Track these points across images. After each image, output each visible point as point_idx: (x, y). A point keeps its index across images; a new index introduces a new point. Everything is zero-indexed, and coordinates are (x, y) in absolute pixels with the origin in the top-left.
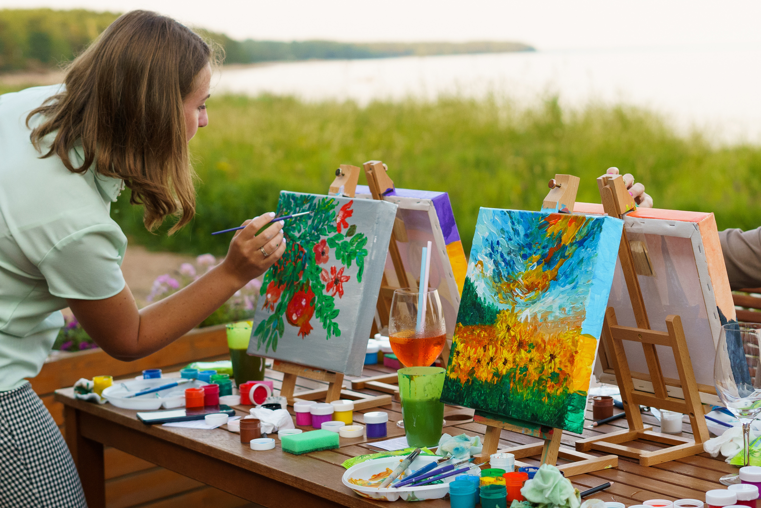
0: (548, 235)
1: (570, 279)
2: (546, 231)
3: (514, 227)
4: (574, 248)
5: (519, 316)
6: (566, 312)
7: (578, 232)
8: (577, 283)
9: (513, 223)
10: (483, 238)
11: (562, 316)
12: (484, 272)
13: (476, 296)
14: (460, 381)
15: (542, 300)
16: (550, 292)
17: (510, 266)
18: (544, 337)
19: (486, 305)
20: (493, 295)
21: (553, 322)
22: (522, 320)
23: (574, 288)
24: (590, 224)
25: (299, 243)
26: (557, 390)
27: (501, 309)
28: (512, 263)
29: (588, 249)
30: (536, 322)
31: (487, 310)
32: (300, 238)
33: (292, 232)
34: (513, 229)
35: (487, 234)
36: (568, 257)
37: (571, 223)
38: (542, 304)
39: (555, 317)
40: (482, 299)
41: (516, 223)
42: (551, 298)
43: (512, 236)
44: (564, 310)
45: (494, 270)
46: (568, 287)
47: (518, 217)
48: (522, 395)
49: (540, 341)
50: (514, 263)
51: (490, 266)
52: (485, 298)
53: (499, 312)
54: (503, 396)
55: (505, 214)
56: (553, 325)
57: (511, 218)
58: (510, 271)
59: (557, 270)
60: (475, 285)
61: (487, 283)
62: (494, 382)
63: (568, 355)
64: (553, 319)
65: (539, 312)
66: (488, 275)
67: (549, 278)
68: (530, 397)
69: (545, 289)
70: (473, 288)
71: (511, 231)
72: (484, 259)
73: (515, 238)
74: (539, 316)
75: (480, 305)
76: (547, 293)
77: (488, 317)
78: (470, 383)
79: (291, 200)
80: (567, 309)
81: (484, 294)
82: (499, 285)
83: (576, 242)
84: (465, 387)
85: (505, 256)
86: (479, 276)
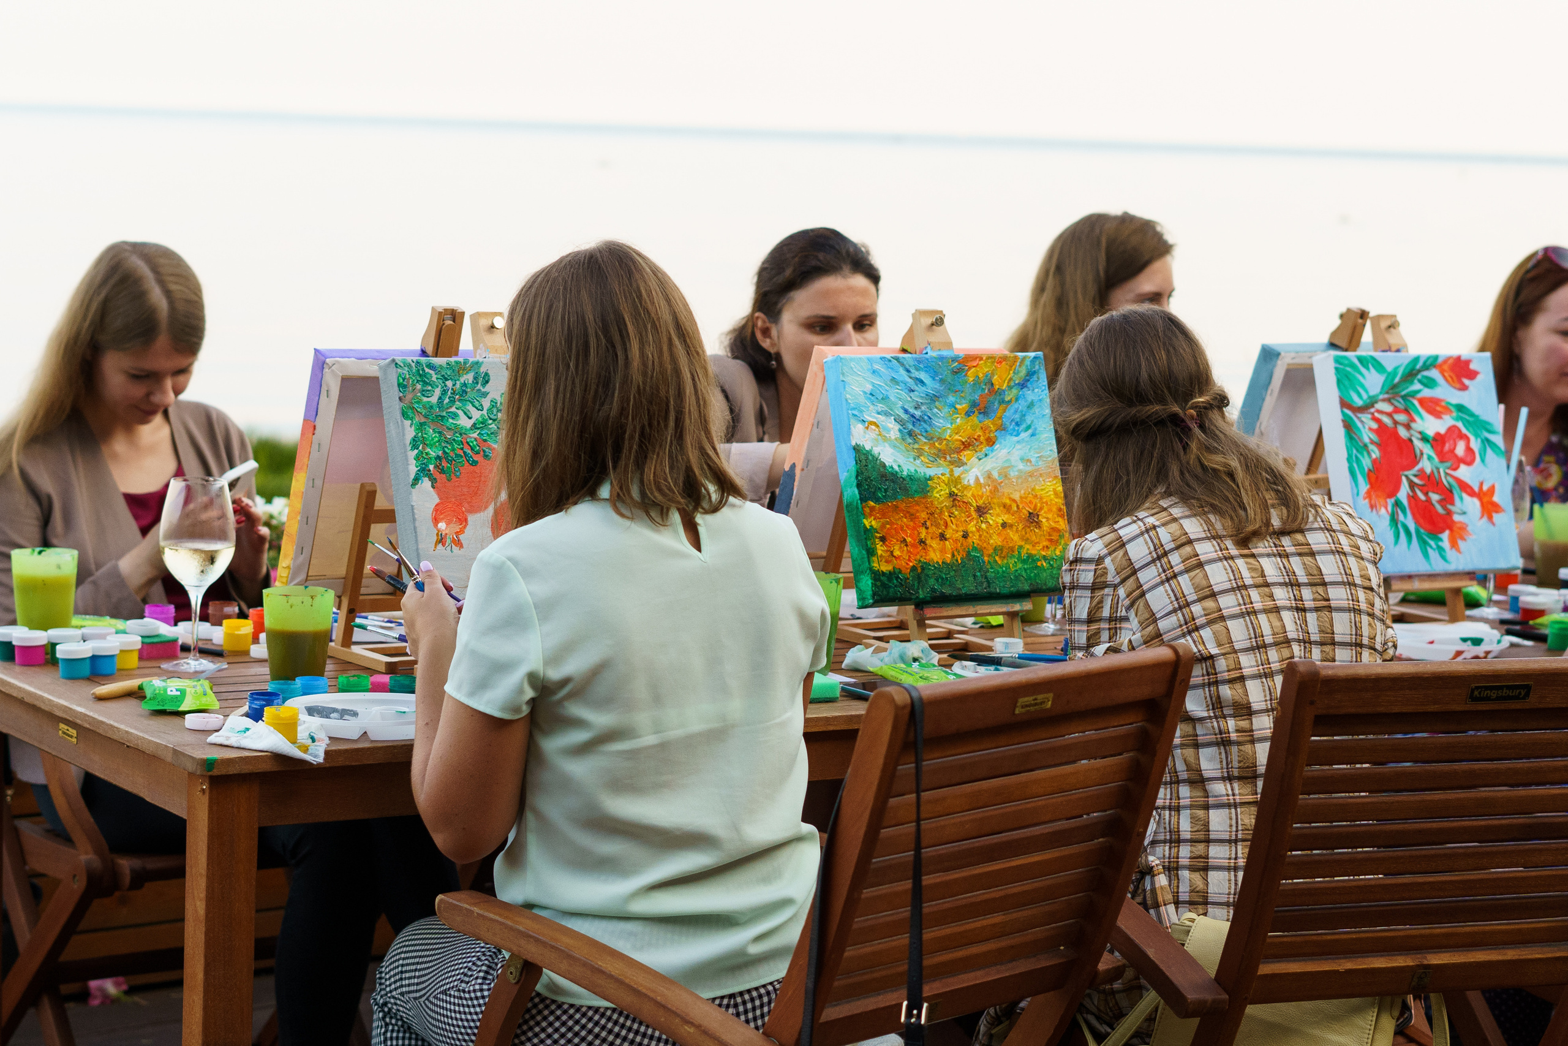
0: (971, 379)
1: (1023, 426)
2: (966, 375)
3: (913, 375)
4: (1014, 391)
5: (964, 478)
6: (1033, 463)
7: (1014, 373)
8: (1036, 429)
9: (908, 371)
10: (865, 393)
11: (1029, 468)
12: (884, 433)
13: (884, 466)
14: (900, 572)
15: (991, 455)
16: (1001, 443)
17: (925, 421)
18: (1012, 496)
19: (905, 473)
20: (912, 460)
21: (1018, 478)
22: (972, 482)
23: (1033, 435)
24: (1028, 362)
25: (475, 435)
26: (1055, 550)
27: (932, 474)
28: (926, 417)
29: (1036, 390)
30: (994, 481)
31: (908, 479)
32: (474, 427)
33: (451, 420)
34: (911, 378)
35: (869, 387)
36: (1010, 402)
37: (1000, 362)
38: (994, 459)
39: (1020, 471)
40: (896, 468)
41: (913, 371)
42: (1004, 451)
43: (914, 387)
44: (1029, 461)
45: (900, 430)
46: (1023, 435)
47: (912, 363)
48: (1008, 567)
49: (1008, 501)
50: (930, 418)
51: (891, 426)
52: (899, 466)
53: (931, 478)
54: (978, 574)
55: (890, 361)
56: (1020, 481)
57: (902, 365)
58: (929, 429)
59: (1001, 418)
60: (876, 451)
61: (895, 447)
62: (957, 561)
63: (1054, 509)
64: (1017, 473)
65: (993, 468)
66: (893, 438)
67: (993, 429)
68: (1020, 565)
69: (991, 442)
70: (873, 456)
71: (909, 380)
72: (876, 418)
73: (919, 388)
74: (995, 475)
75: (894, 475)
76: (997, 446)
77: (914, 487)
78: (919, 570)
79: (427, 370)
80: (1033, 460)
81: (895, 461)
82: (916, 446)
83: (1016, 384)
84: (913, 577)
85: (912, 411)
86: (877, 440)
